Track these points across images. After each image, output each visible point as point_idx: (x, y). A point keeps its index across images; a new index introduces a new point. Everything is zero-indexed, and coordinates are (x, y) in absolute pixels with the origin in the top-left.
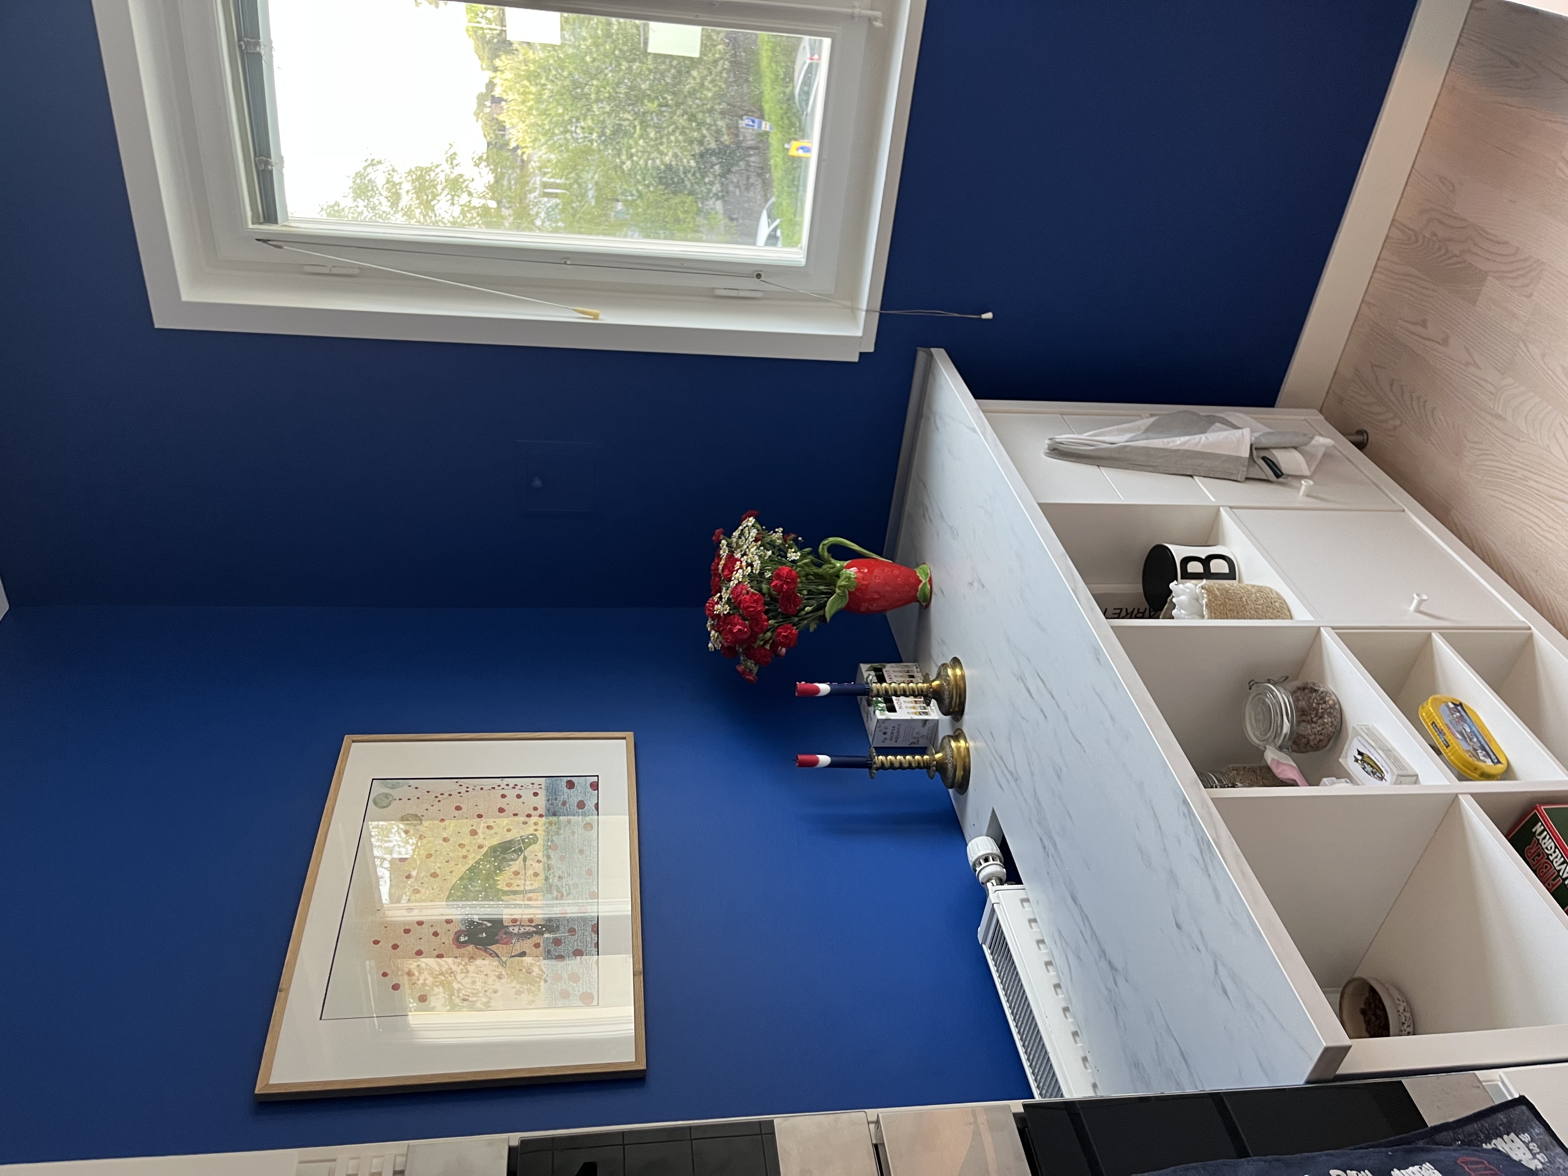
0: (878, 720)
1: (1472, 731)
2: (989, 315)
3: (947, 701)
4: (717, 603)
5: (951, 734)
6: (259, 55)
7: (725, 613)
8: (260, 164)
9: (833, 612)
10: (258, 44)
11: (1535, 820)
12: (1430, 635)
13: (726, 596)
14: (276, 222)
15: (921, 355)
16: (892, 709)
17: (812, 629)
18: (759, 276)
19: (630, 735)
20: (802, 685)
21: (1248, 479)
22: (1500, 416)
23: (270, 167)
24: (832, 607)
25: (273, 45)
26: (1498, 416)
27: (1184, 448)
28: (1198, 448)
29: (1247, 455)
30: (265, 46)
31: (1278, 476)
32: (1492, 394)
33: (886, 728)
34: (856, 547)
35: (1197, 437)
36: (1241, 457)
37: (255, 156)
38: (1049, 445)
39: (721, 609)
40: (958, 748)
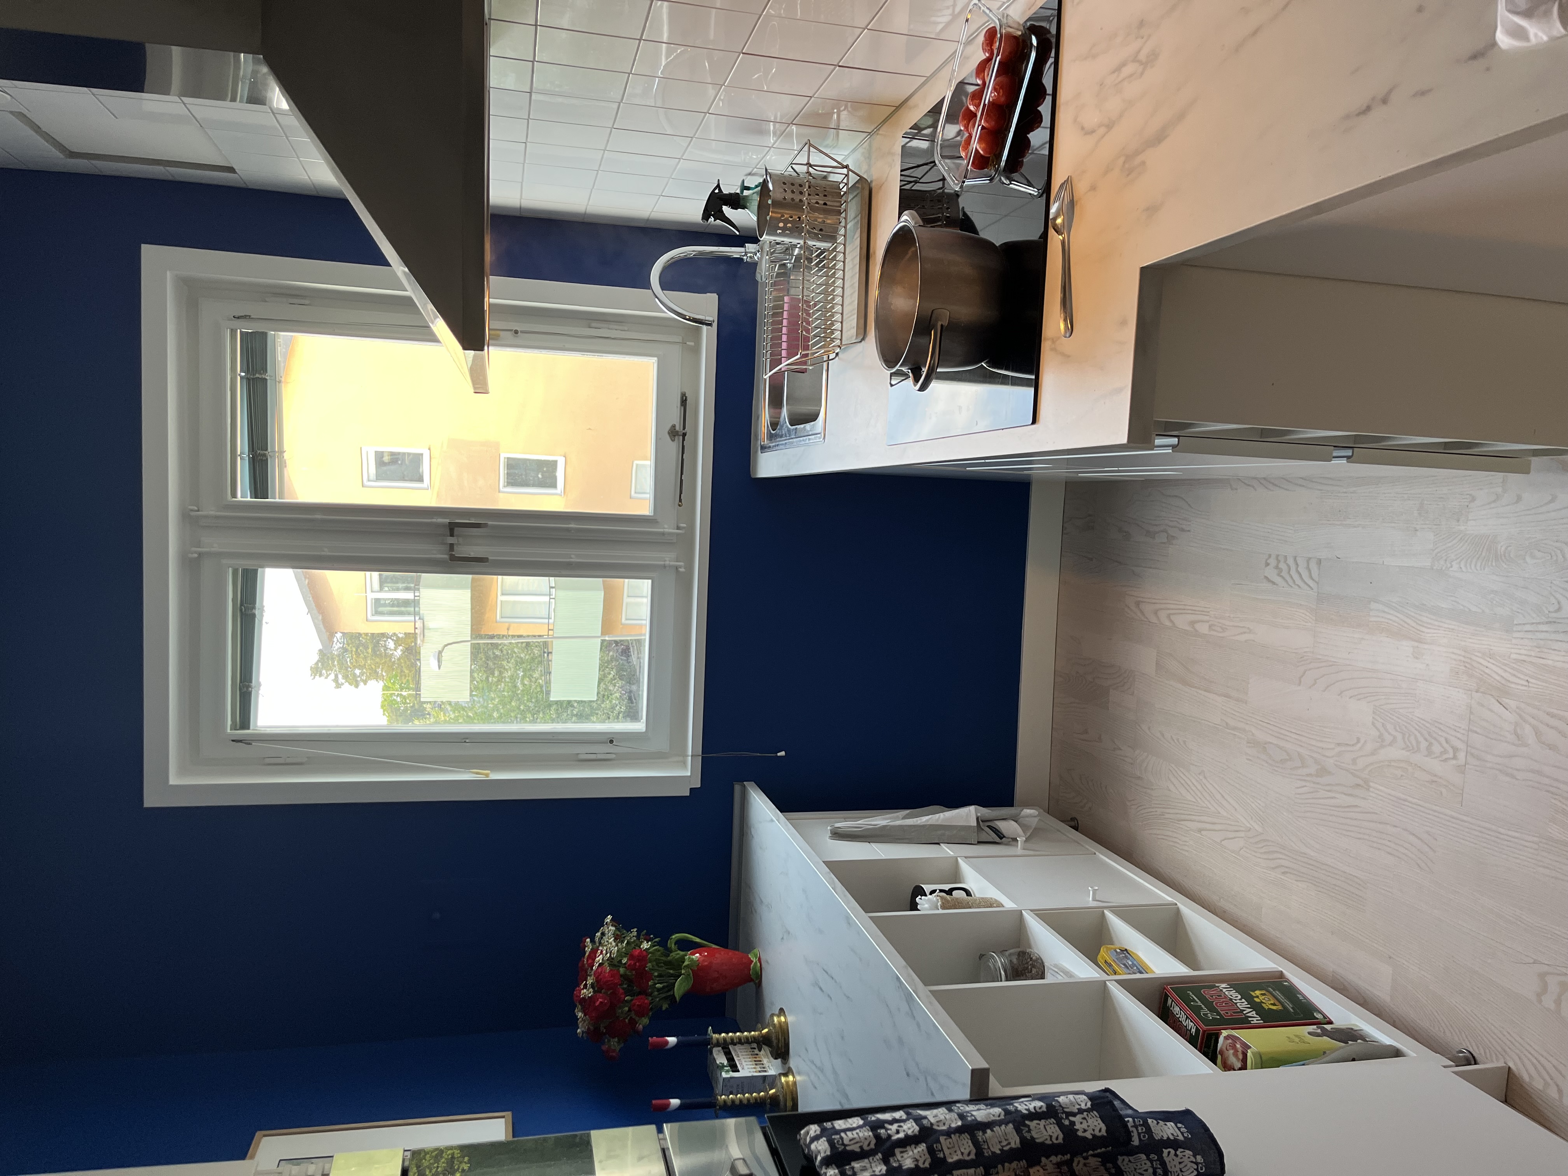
0: (724, 1079)
1: (1133, 963)
2: (783, 753)
3: (775, 1044)
4: (583, 989)
5: (781, 1071)
6: (254, 616)
7: (590, 995)
8: (244, 688)
9: (682, 992)
10: (254, 608)
11: (1166, 997)
12: (1103, 912)
13: (590, 981)
14: (248, 728)
15: (737, 788)
16: (735, 1069)
17: (664, 1008)
18: (611, 742)
19: (508, 1114)
20: (653, 1040)
21: (979, 843)
22: (1140, 777)
23: (250, 689)
24: (680, 987)
25: (265, 608)
26: (1139, 778)
27: (929, 823)
28: (939, 823)
29: (975, 824)
30: (259, 609)
31: (1001, 838)
32: (1132, 764)
33: (732, 1087)
34: (698, 940)
35: (937, 815)
36: (971, 826)
37: (241, 682)
38: (831, 830)
39: (587, 993)
40: (787, 1082)
